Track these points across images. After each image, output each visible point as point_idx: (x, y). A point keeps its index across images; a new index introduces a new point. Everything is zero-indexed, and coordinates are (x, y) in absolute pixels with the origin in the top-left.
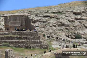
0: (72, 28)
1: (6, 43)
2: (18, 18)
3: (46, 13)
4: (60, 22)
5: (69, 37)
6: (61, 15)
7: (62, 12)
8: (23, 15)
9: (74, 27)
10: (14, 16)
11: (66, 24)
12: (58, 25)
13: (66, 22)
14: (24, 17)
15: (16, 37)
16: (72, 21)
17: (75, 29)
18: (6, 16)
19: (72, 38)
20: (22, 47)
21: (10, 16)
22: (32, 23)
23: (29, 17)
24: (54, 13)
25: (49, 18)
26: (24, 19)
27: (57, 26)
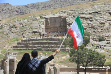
0: (99, 31)
1: (39, 48)
2: (57, 20)
3: (83, 13)
4: (91, 25)
5: (93, 40)
6: (97, 16)
7: (99, 12)
8: (62, 17)
9: (102, 30)
10: (54, 17)
11: (95, 26)
12: (89, 28)
13: (96, 25)
14: (63, 18)
15: (48, 43)
16: (103, 23)
17: (101, 32)
18: (47, 18)
19: (96, 41)
20: (50, 51)
21: (50, 18)
22: (67, 25)
23: (67, 18)
24: (90, 13)
25: (85, 19)
26: (62, 20)
27: (87, 28)
